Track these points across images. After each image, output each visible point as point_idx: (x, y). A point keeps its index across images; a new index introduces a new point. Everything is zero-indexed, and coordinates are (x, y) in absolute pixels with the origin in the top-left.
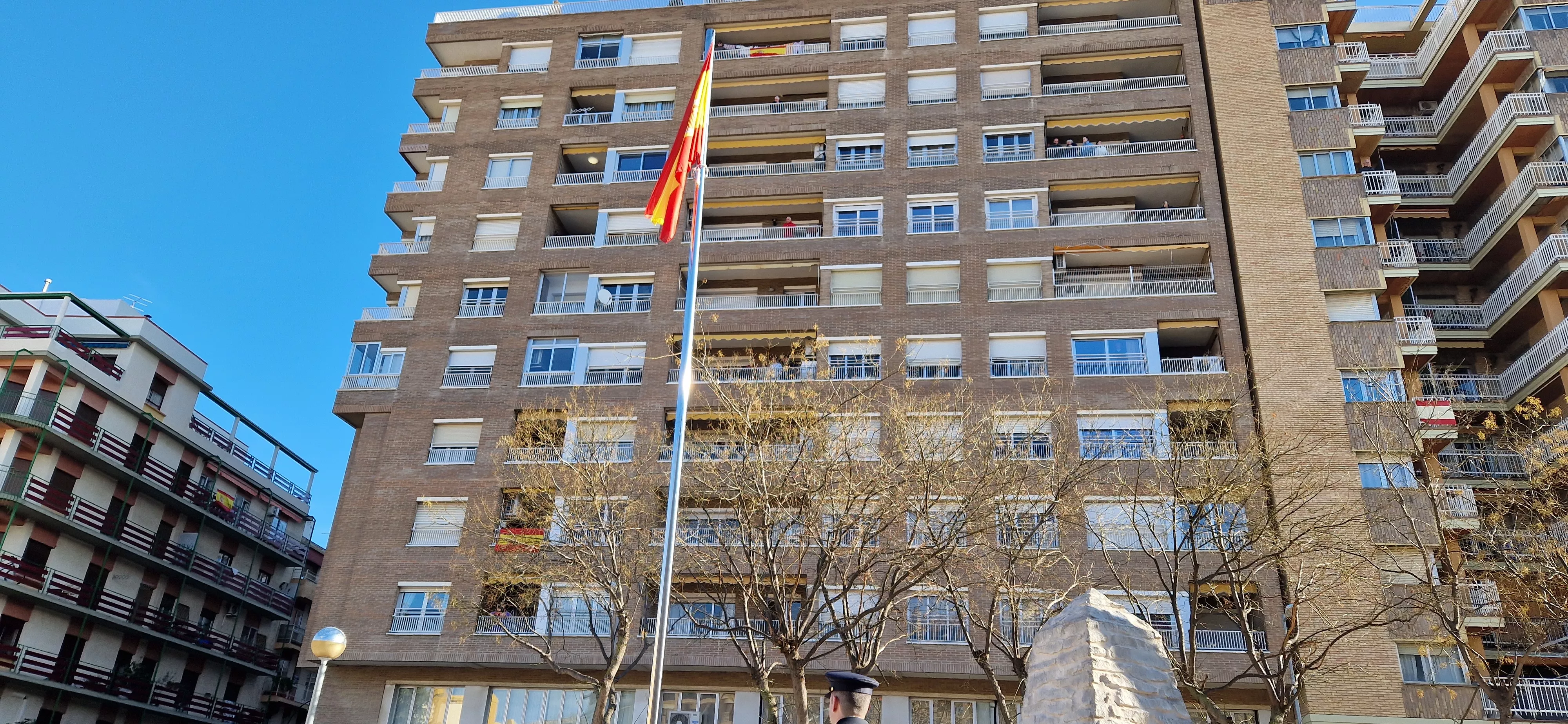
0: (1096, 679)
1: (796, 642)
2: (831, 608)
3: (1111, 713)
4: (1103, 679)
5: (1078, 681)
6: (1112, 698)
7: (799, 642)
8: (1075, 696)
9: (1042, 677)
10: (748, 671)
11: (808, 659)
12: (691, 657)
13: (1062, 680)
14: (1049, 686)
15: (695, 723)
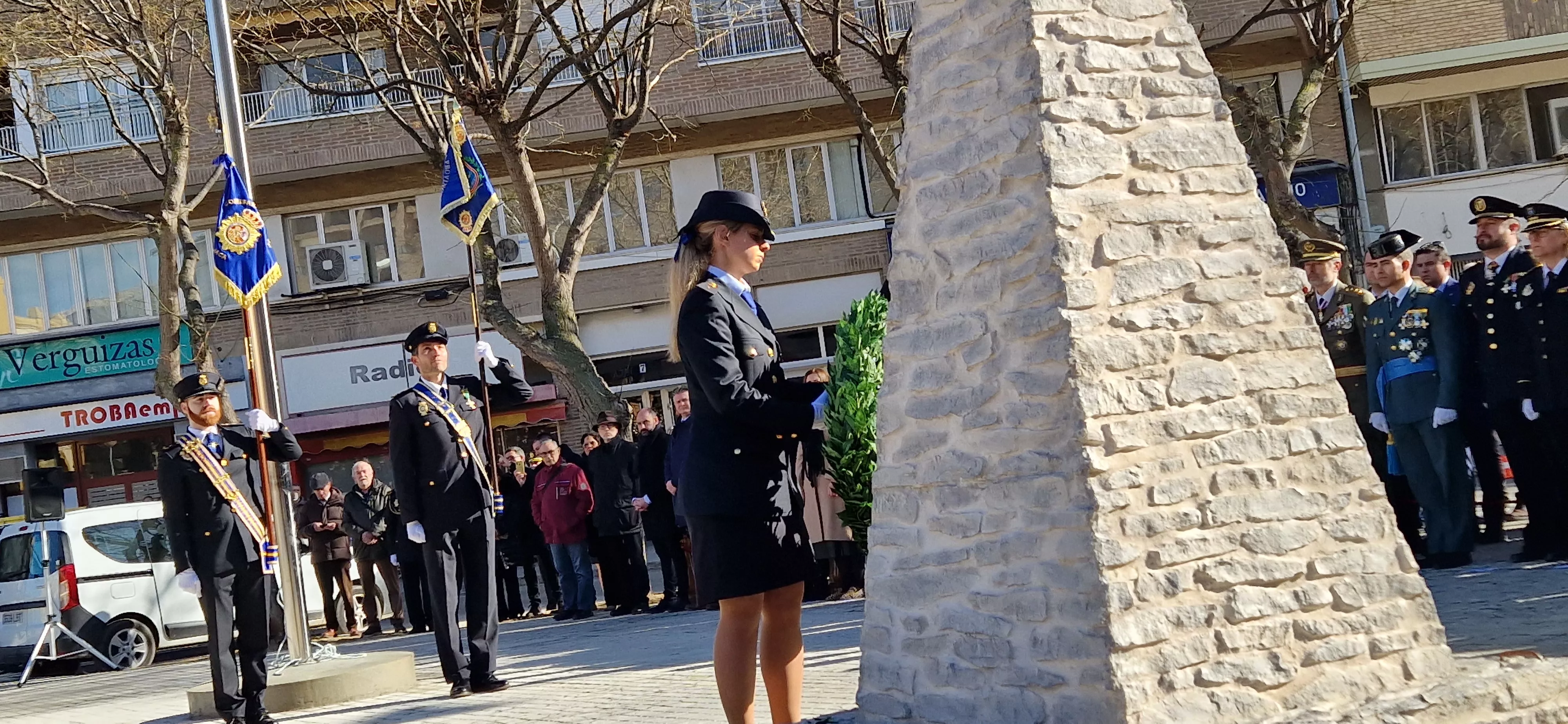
0: (1040, 31)
1: (499, 93)
2: (552, 22)
3: (1071, 89)
4: (1053, 28)
5: (1006, 42)
6: (1070, 60)
7: (505, 91)
8: (1002, 71)
9: (937, 51)
10: (426, 158)
11: (525, 117)
12: (323, 151)
13: (976, 48)
14: (952, 63)
15: (355, 259)
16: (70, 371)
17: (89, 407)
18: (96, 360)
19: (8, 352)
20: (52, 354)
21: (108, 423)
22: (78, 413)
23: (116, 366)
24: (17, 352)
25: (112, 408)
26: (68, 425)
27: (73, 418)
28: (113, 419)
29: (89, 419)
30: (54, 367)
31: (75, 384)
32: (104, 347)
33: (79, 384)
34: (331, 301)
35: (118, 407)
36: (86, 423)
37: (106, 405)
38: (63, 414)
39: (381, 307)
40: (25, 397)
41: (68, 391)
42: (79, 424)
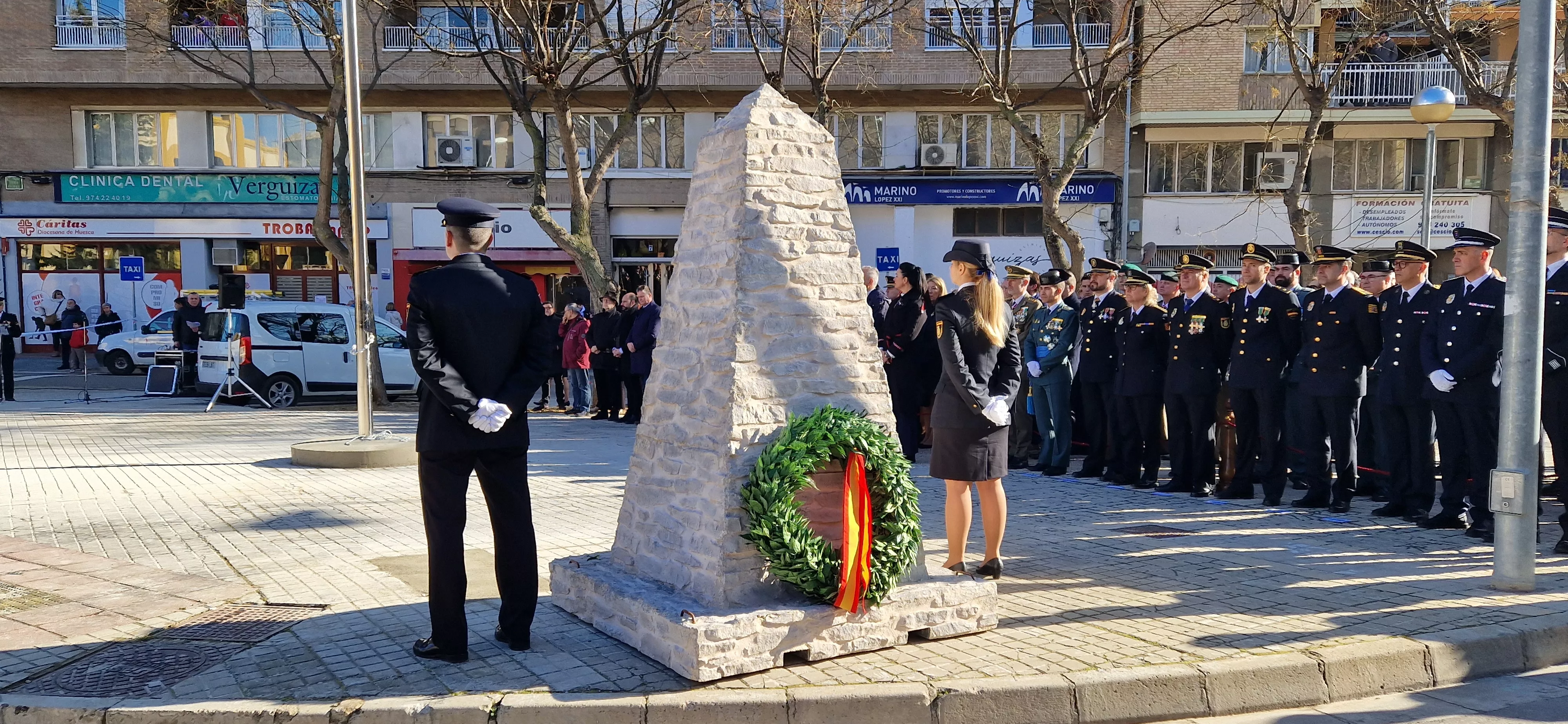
12: (453, 74)
15: (468, 149)
16: (271, 197)
17: (281, 223)
18: (289, 192)
19: (231, 178)
20: (260, 184)
21: (294, 235)
22: (274, 225)
23: (302, 198)
24: (237, 179)
25: (297, 225)
26: (267, 232)
27: (270, 228)
28: (297, 232)
29: (281, 230)
30: (260, 192)
31: (274, 206)
32: (295, 184)
33: (277, 206)
34: (450, 175)
35: (301, 225)
36: (279, 232)
37: (293, 222)
38: (264, 225)
39: (483, 183)
40: (239, 210)
41: (269, 210)
42: (274, 232)
